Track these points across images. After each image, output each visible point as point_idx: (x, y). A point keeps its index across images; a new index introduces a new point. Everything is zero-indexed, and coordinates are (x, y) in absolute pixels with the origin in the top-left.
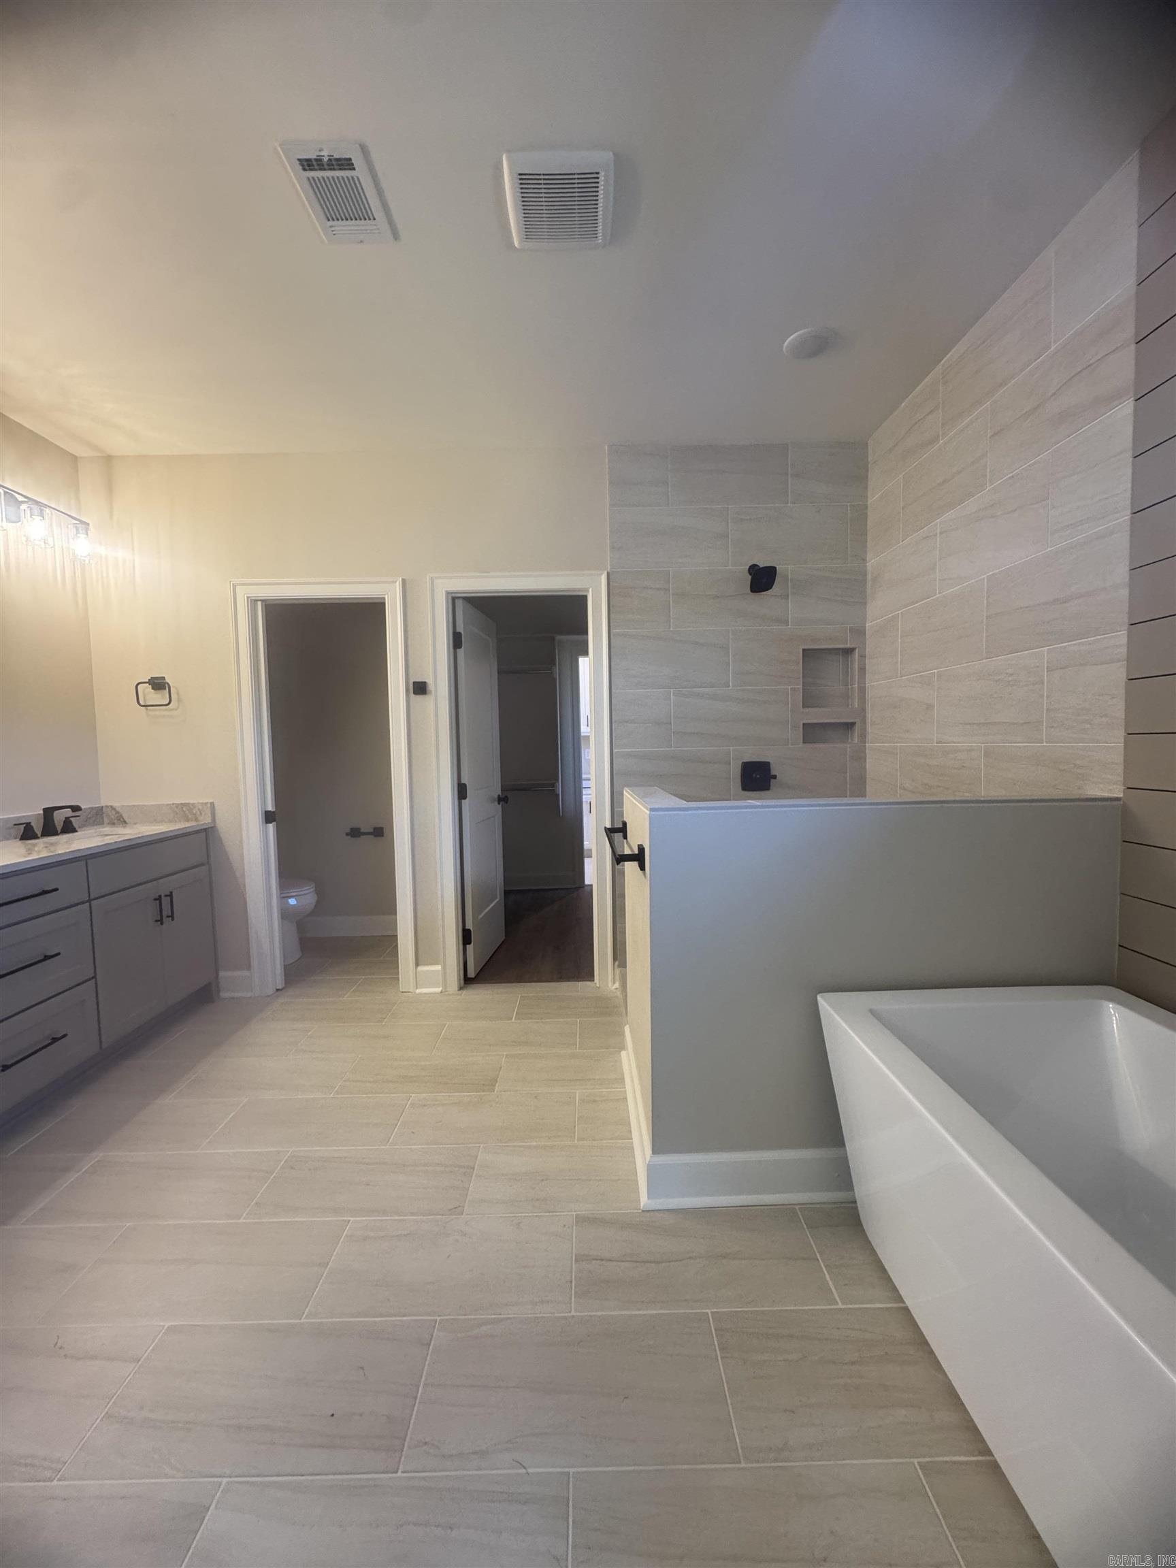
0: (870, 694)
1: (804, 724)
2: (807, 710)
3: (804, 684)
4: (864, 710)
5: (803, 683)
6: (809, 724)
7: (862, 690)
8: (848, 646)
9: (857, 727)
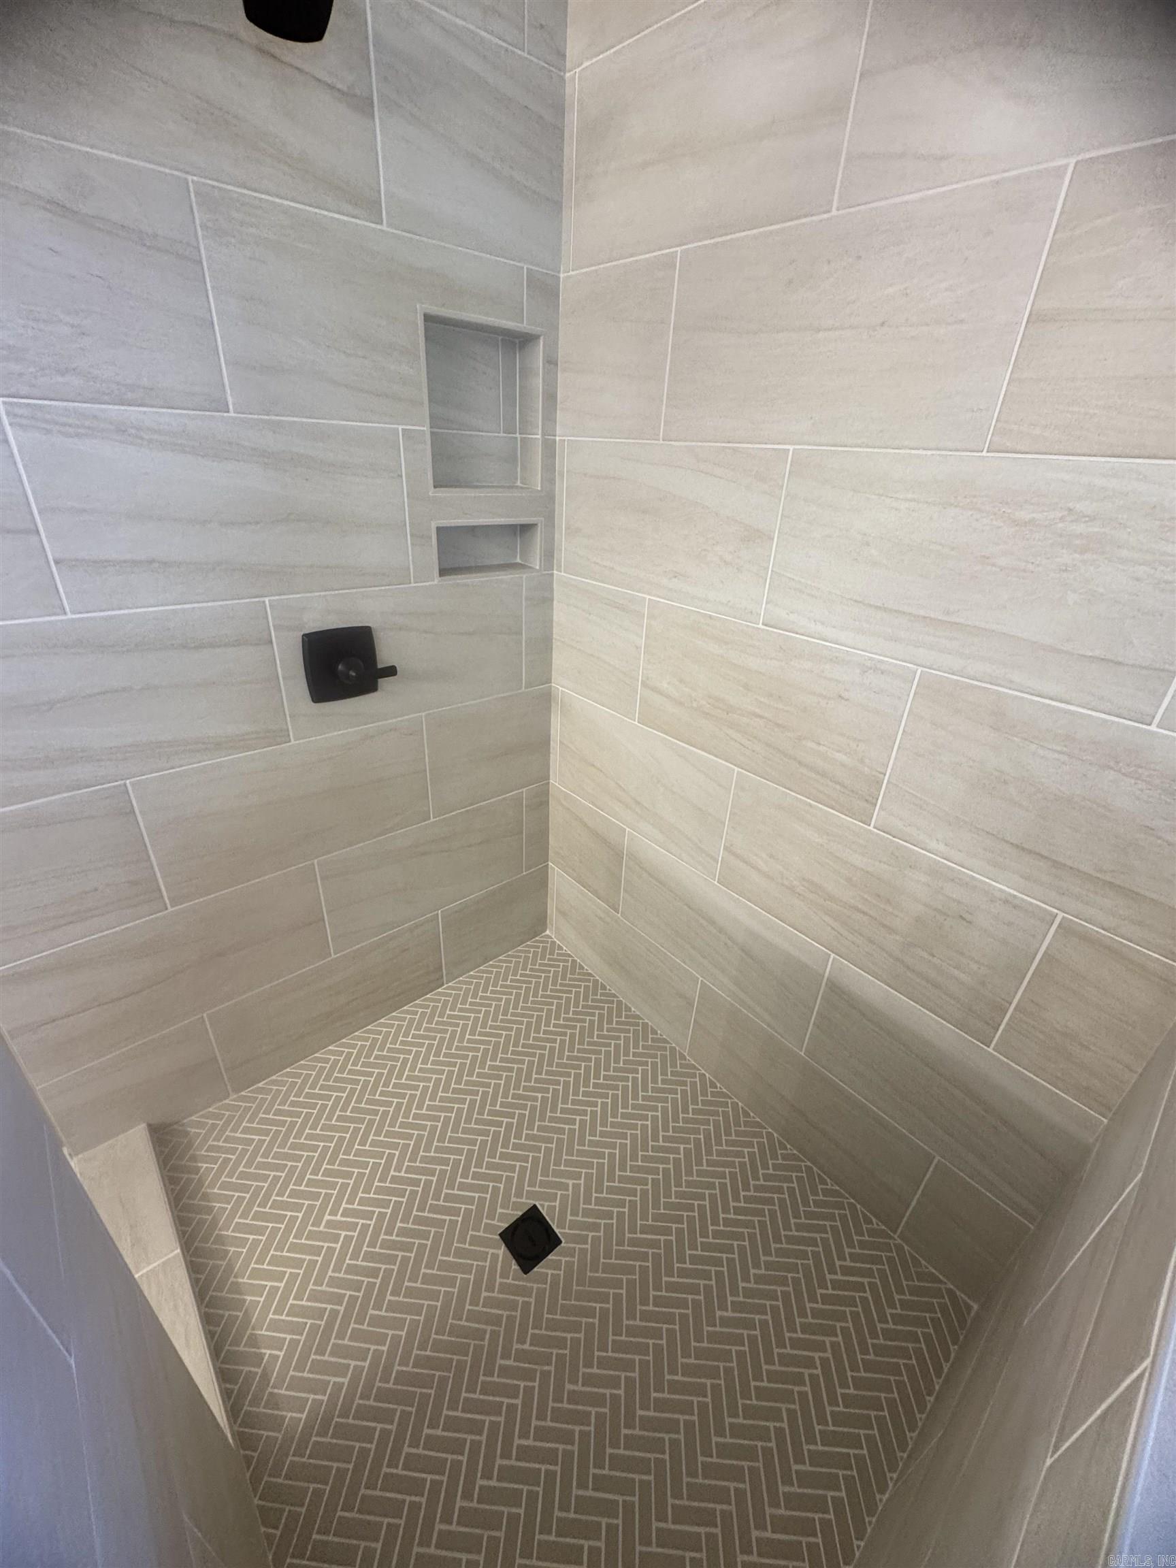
0: (564, 462)
1: (439, 529)
2: (443, 493)
3: (435, 420)
4: (550, 497)
5: (431, 417)
6: (447, 528)
7: (550, 449)
8: (524, 326)
9: (539, 537)
